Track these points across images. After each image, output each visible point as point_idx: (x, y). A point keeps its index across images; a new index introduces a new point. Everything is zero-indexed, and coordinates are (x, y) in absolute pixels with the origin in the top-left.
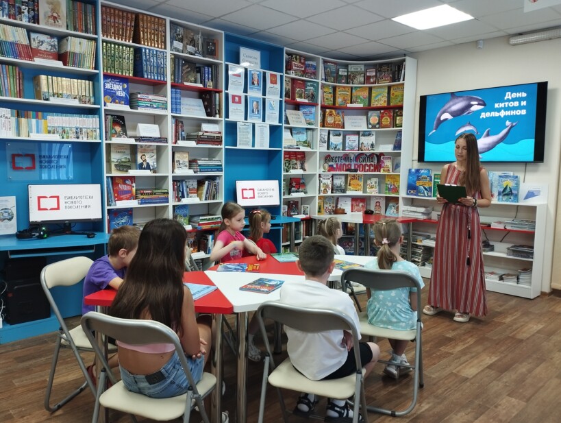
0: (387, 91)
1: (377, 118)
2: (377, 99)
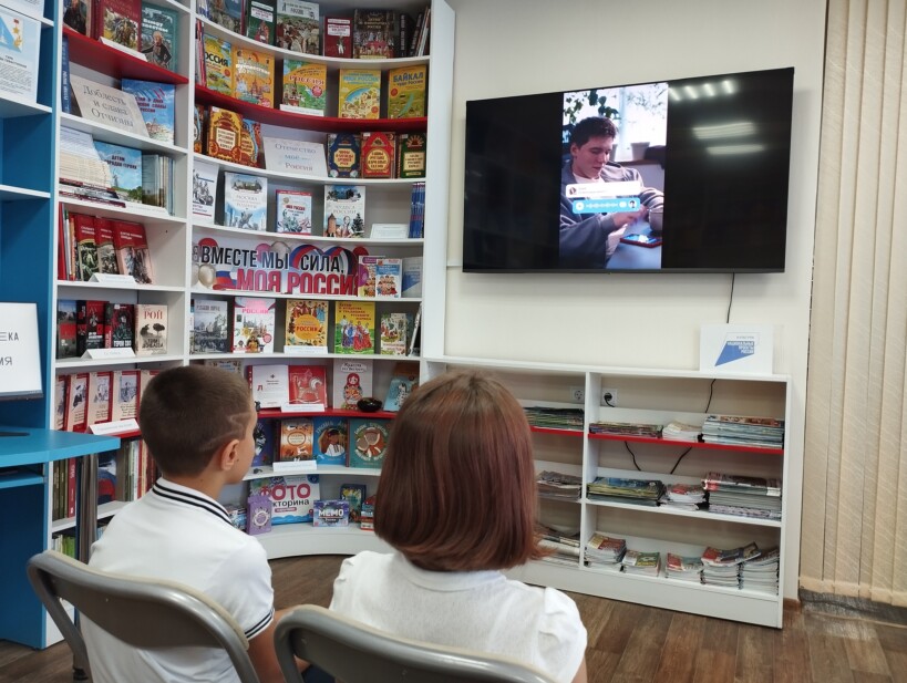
0: (378, 83)
1: (352, 153)
2: (353, 101)
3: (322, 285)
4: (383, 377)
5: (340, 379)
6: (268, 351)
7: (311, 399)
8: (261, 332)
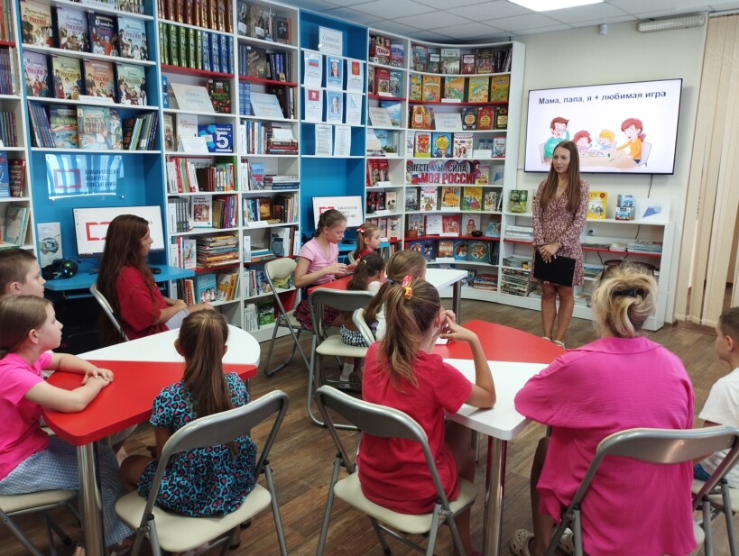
0: (488, 83)
1: (473, 117)
2: (475, 92)
3: (458, 178)
4: (485, 221)
5: (465, 222)
6: (434, 210)
7: (452, 231)
8: (432, 201)
